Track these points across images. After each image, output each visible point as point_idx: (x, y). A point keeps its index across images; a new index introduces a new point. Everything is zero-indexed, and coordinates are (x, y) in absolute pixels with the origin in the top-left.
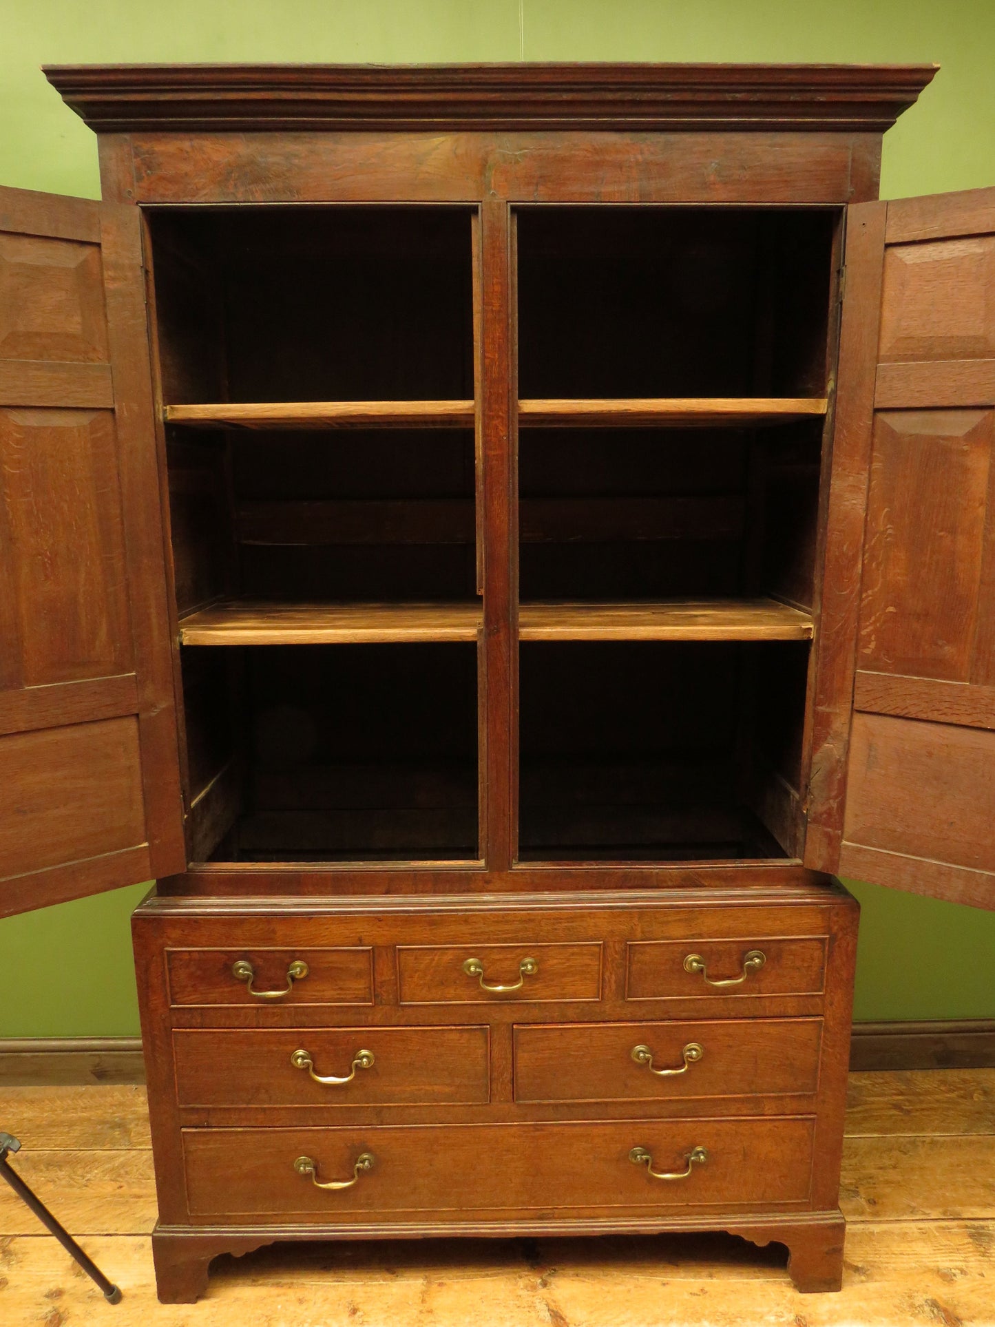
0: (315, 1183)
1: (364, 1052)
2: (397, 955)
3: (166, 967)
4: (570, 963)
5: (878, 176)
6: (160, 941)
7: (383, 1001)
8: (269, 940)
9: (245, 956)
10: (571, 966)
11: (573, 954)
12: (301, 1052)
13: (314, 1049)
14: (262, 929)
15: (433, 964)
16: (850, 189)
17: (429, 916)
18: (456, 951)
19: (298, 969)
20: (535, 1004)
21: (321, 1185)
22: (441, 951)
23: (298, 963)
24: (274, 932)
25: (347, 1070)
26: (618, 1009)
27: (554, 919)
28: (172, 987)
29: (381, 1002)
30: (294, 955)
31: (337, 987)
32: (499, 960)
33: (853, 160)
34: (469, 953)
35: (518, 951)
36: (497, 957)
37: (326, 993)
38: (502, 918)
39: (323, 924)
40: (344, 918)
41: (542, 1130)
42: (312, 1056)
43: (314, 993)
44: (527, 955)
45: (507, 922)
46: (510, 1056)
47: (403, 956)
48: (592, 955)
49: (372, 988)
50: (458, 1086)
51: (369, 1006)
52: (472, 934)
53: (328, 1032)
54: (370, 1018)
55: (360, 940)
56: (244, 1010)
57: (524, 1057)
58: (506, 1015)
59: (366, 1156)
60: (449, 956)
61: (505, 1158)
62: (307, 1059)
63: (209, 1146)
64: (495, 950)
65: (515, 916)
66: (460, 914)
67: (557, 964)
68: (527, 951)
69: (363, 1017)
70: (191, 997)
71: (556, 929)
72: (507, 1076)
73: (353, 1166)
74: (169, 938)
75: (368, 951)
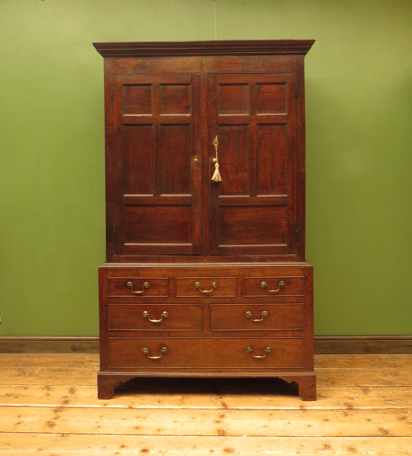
0: (149, 356)
1: (165, 312)
2: (175, 280)
3: (108, 284)
4: (226, 284)
5: (304, 65)
6: (106, 276)
7: (171, 296)
8: (138, 275)
9: (130, 280)
10: (227, 285)
11: (227, 281)
12: (145, 312)
13: (150, 311)
14: (136, 272)
15: (186, 284)
16: (296, 68)
17: (185, 268)
18: (192, 280)
19: (146, 285)
20: (216, 297)
21: (150, 357)
22: (188, 280)
23: (146, 283)
24: (139, 273)
25: (159, 318)
26: (242, 300)
27: (222, 270)
28: (109, 290)
29: (170, 296)
30: (145, 280)
31: (157, 291)
32: (205, 283)
33: (297, 61)
34: (196, 280)
35: (211, 280)
36: (205, 282)
37: (154, 293)
38: (207, 269)
39: (154, 271)
40: (160, 269)
41: (219, 340)
42: (149, 313)
43: (150, 293)
44: (214, 281)
45: (208, 271)
46: (209, 315)
47: (177, 281)
48: (233, 281)
49: (168, 291)
50: (193, 324)
51: (167, 297)
52: (197, 274)
53: (154, 305)
54: (167, 301)
55: (165, 276)
56: (130, 298)
57: (213, 314)
58: (208, 301)
59: (164, 348)
60: (190, 281)
61: (207, 350)
63: (117, 344)
64: (204, 280)
65: (210, 269)
66: (194, 268)
67: (222, 284)
68: (213, 280)
69: (165, 301)
70: (114, 294)
71: (222, 273)
72: (208, 321)
73: (161, 351)
74: (109, 274)
75: (167, 279)
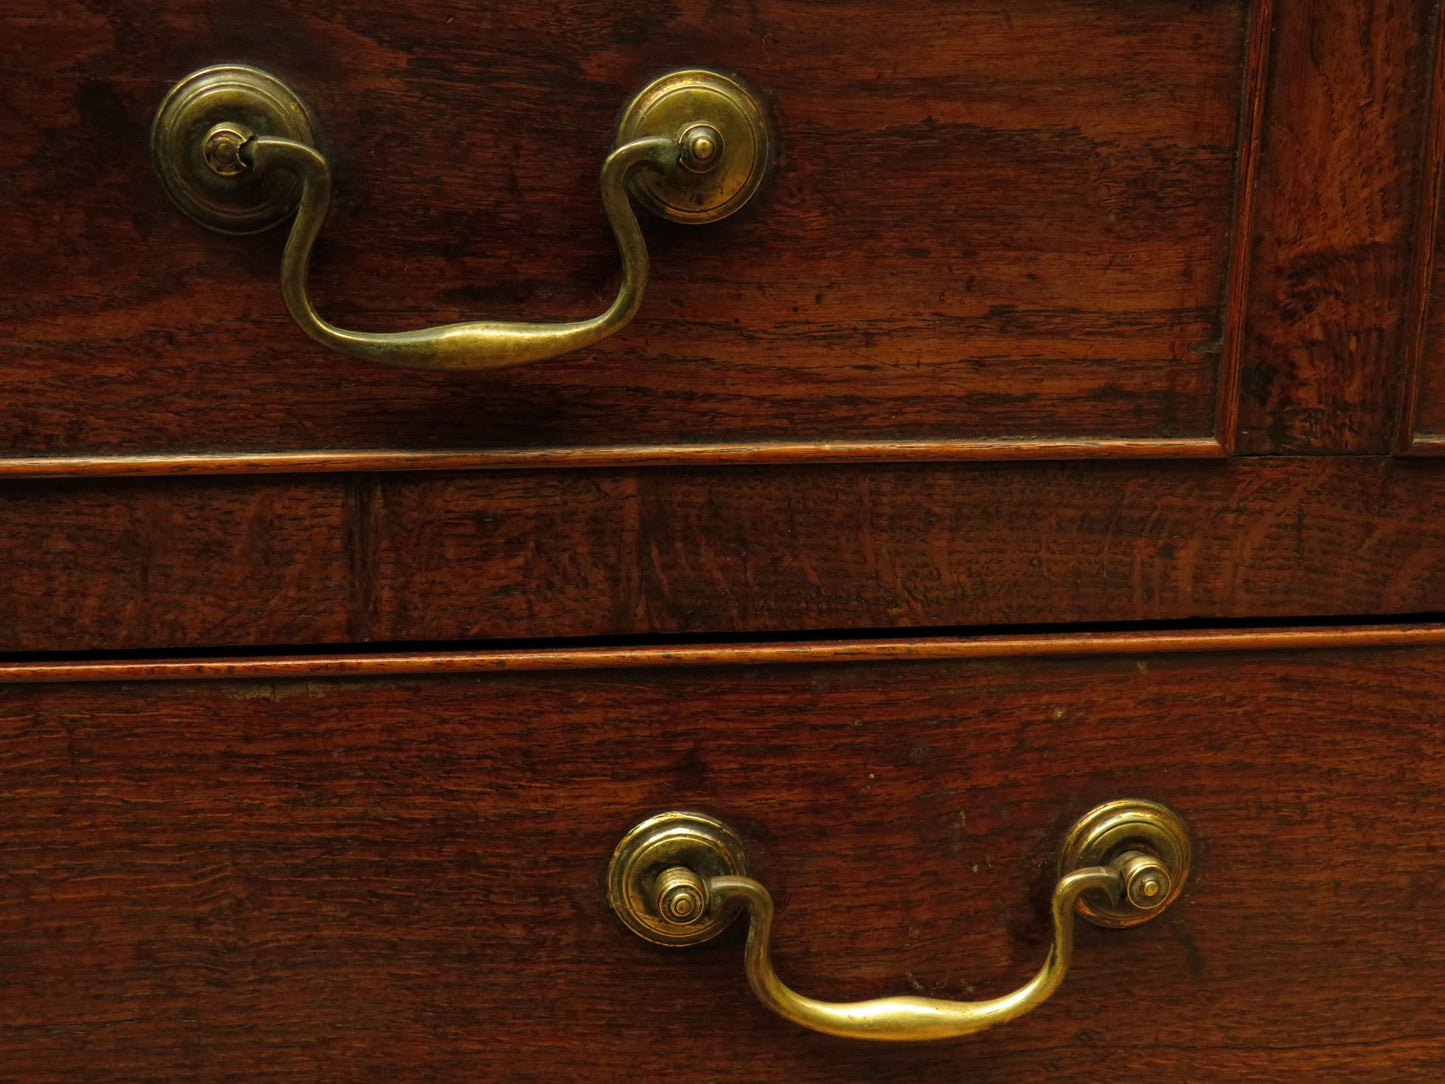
31: (972, 306)
62: (727, 870)
